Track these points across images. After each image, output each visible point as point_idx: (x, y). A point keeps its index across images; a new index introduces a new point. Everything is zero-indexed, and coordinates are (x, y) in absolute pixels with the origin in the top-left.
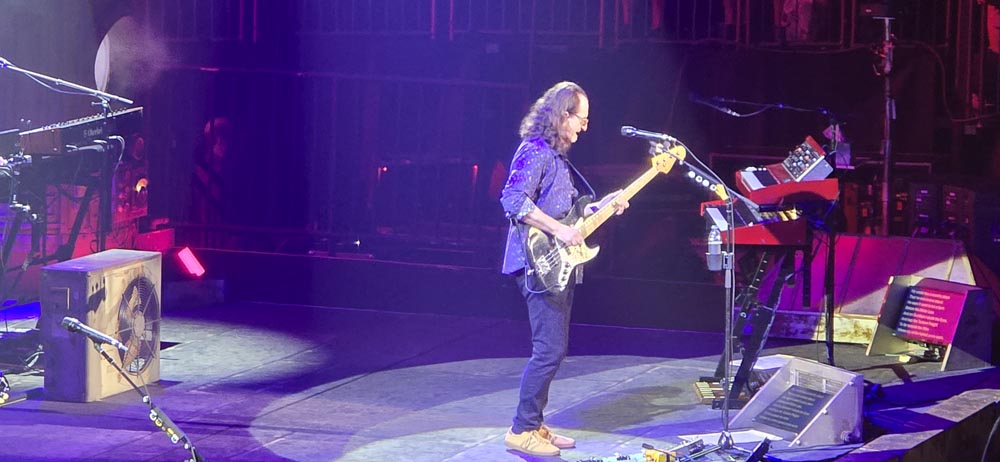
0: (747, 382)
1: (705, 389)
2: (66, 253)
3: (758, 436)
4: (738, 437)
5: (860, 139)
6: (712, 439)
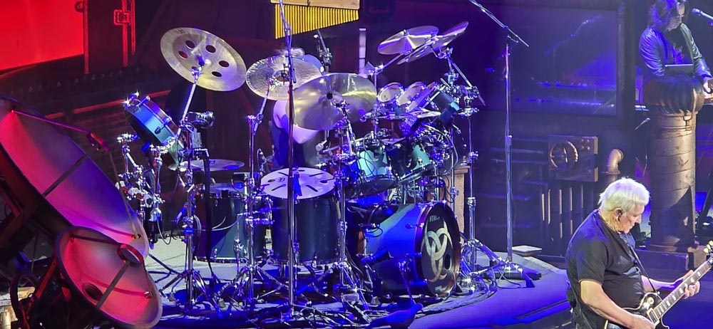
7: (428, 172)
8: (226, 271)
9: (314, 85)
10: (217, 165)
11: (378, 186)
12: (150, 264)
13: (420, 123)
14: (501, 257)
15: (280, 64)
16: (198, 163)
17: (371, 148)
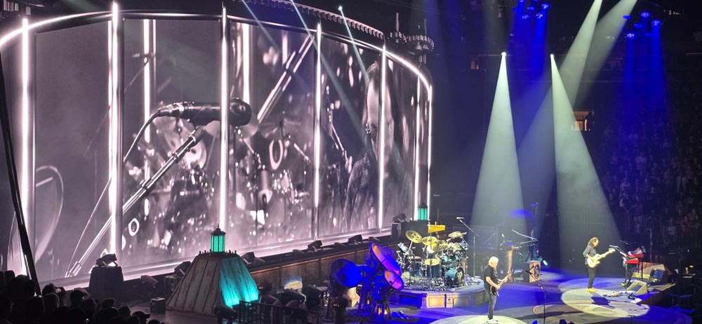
0: (630, 284)
1: (623, 284)
2: (526, 261)
3: (631, 292)
4: (628, 292)
5: (647, 248)
6: (624, 292)
7: (458, 261)
8: (417, 279)
9: (436, 242)
10: (417, 258)
11: (448, 263)
12: (402, 277)
13: (457, 251)
14: (472, 278)
15: (429, 238)
16: (412, 257)
17: (446, 255)
